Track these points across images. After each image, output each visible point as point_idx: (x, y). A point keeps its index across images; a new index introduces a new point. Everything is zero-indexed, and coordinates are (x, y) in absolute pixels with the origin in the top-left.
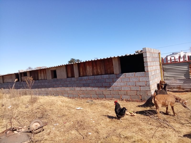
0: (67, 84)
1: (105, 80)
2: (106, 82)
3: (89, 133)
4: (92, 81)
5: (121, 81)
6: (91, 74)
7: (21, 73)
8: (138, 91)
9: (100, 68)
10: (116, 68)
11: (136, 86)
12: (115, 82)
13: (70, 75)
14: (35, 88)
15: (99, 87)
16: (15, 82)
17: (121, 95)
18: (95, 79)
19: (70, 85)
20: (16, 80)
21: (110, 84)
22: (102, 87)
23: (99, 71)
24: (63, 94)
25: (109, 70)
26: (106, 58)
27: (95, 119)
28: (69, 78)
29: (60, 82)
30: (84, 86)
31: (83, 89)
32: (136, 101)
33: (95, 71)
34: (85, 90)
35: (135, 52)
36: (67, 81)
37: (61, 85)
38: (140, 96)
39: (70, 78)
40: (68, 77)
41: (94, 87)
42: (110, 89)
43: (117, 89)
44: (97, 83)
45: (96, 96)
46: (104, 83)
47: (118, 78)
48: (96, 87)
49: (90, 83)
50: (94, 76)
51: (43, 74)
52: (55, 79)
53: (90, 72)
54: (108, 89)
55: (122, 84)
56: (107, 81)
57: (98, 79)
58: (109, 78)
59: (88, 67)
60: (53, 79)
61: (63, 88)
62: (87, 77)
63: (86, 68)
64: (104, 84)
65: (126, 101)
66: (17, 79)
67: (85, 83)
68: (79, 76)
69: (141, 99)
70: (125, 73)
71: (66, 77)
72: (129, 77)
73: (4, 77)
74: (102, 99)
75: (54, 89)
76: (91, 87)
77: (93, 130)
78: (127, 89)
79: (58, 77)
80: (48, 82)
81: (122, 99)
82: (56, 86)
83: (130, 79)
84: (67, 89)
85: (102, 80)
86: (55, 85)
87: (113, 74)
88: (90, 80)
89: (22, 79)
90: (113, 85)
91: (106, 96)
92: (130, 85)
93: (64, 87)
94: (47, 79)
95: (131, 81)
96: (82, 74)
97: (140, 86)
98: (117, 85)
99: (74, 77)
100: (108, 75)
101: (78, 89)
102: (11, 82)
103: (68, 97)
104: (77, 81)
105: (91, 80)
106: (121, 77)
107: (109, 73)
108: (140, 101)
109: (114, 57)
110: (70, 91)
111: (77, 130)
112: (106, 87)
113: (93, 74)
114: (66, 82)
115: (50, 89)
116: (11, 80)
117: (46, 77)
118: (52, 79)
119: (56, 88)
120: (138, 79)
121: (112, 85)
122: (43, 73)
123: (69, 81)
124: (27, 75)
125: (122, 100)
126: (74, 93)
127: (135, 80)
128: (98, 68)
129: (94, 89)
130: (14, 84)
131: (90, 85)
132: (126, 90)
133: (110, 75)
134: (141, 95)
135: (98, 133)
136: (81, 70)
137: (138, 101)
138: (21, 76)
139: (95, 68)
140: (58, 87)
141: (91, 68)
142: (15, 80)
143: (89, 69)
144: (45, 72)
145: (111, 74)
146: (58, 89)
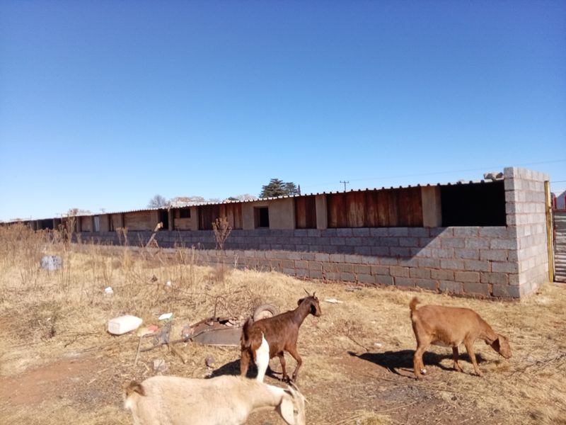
0: (295, 245)
1: (399, 241)
2: (399, 246)
3: (378, 344)
4: (362, 240)
5: (439, 247)
6: (361, 224)
7: (174, 210)
8: (483, 272)
9: (386, 210)
10: (431, 213)
11: (480, 260)
12: (424, 247)
13: (303, 222)
14: (210, 249)
15: (379, 256)
16: (156, 230)
17: (438, 280)
18: (370, 237)
19: (302, 247)
20: (159, 226)
21: (410, 252)
22: (389, 256)
23: (383, 216)
24: (281, 267)
25: (409, 217)
26: (405, 186)
27: (382, 323)
28: (300, 230)
29: (275, 238)
30: (340, 250)
31: (337, 257)
32: (478, 298)
33: (371, 217)
34: (343, 261)
35: (484, 175)
36: (294, 236)
37: (278, 246)
38: (489, 286)
39: (304, 230)
40: (297, 227)
41: (366, 255)
42: (411, 262)
43: (428, 265)
44: (375, 246)
45: (372, 279)
46: (394, 246)
47: (432, 237)
48: (372, 255)
49: (357, 246)
50: (367, 229)
51: (232, 215)
52: (264, 230)
53: (357, 218)
54: (403, 263)
55: (443, 253)
56: (403, 242)
57: (380, 237)
58: (409, 236)
59: (353, 206)
60: (257, 230)
61: (282, 251)
62: (350, 229)
63: (349, 206)
64: (394, 251)
65: (452, 296)
66: (162, 223)
67: (344, 244)
68: (329, 226)
69: (492, 294)
70: (452, 227)
71: (292, 225)
72: (463, 236)
73: (127, 216)
74: (387, 286)
75: (260, 254)
76: (360, 254)
77: (384, 339)
78: (455, 265)
79: (272, 226)
80: (245, 236)
81: (439, 289)
82: (264, 246)
83: (466, 242)
84: (294, 256)
85: (390, 239)
86: (262, 244)
87: (421, 225)
88: (356, 237)
89: (176, 225)
90: (418, 255)
91: (398, 280)
92: (465, 257)
93: (287, 249)
94: (242, 229)
95: (466, 246)
96: (335, 221)
97: (491, 261)
98: (429, 255)
99: (316, 228)
100: (406, 229)
101: (323, 257)
102: (144, 229)
103: (295, 275)
104: (322, 236)
105: (359, 239)
106: (442, 235)
107: (409, 223)
108: (489, 298)
109: (428, 185)
110: (301, 262)
111: (350, 337)
112: (398, 257)
113: (365, 223)
114: (291, 239)
115: (249, 253)
116: (144, 226)
117: (241, 223)
118: (256, 228)
119: (263, 252)
120: (487, 243)
121: (415, 255)
122: (231, 212)
123: (299, 237)
124: (189, 216)
125: (440, 292)
126: (310, 268)
127: (477, 245)
128: (382, 209)
129: (365, 260)
130: (154, 235)
131: (356, 249)
132: (452, 267)
133: (411, 229)
134: (492, 284)
135: (397, 345)
136: (335, 210)
137: (482, 299)
138: (174, 217)
139: (372, 208)
140: (271, 249)
141: (362, 209)
142: (156, 225)
143: (356, 211)
144: (237, 211)
145: (413, 226)
146: (270, 254)
